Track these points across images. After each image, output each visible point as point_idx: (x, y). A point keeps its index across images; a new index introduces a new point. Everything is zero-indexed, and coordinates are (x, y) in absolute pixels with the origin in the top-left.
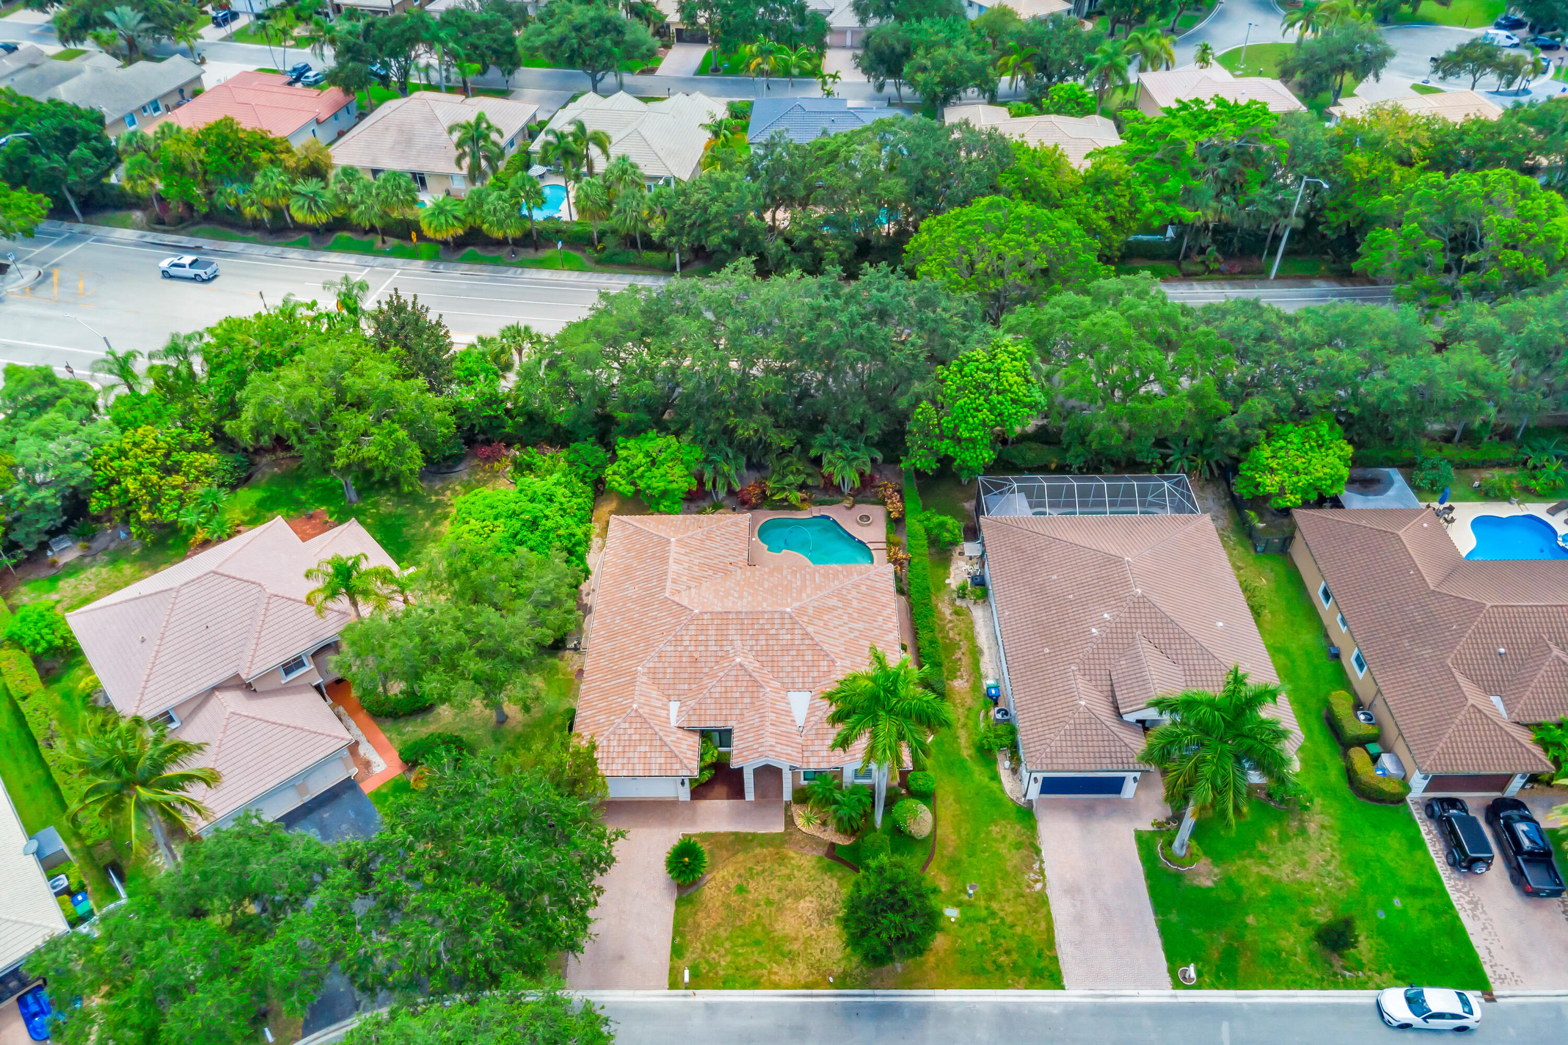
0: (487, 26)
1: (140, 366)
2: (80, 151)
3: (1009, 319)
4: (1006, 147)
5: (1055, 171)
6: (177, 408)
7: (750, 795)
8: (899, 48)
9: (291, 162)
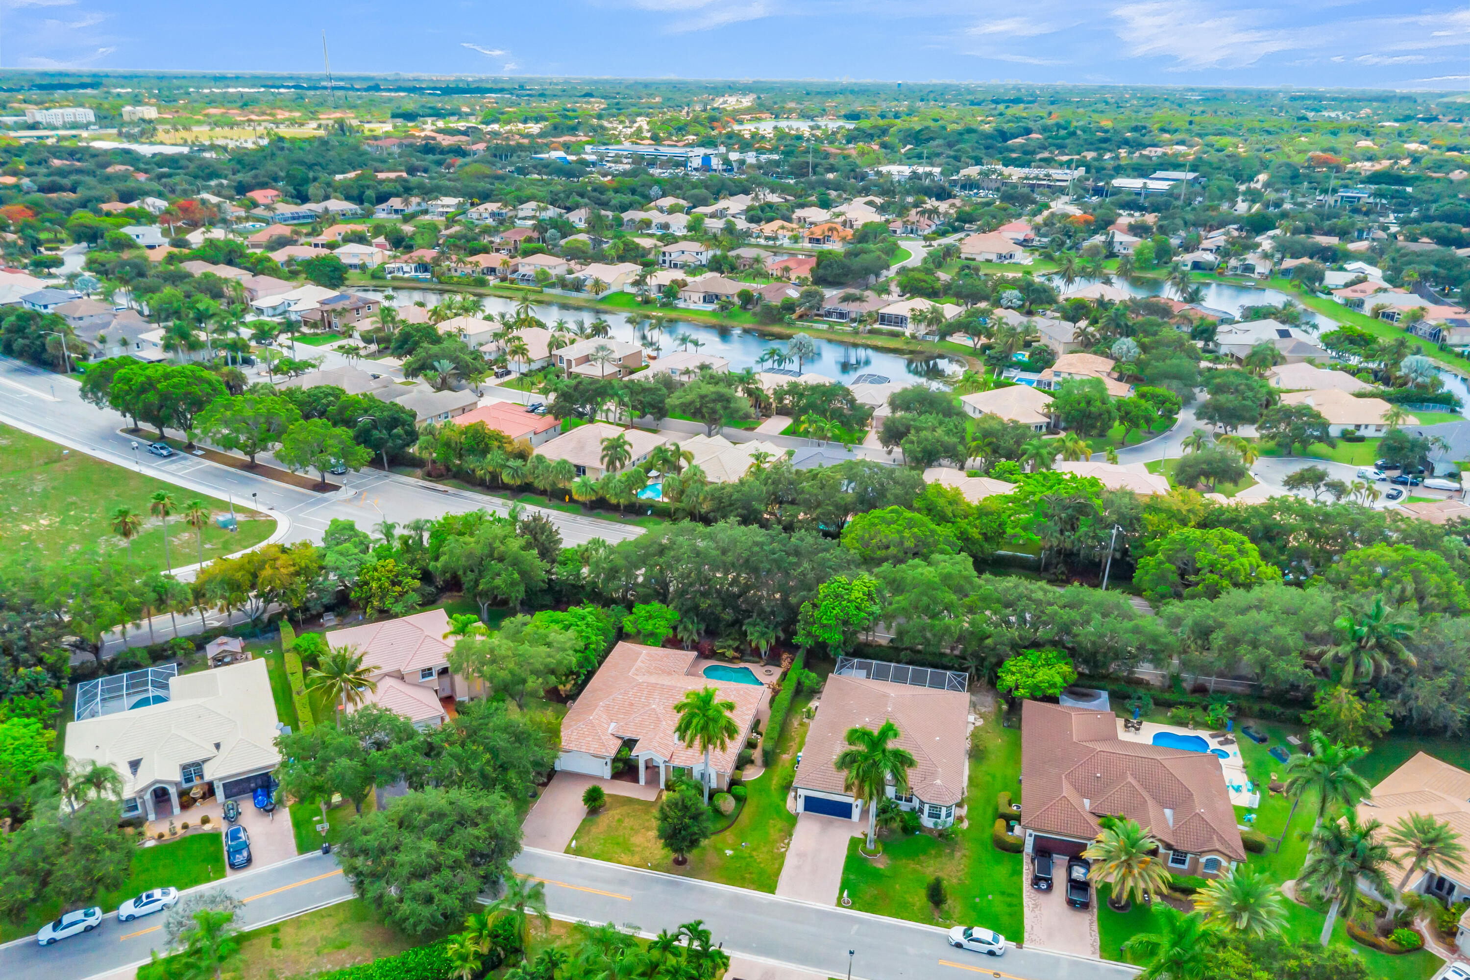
1: (398, 532)
2: (399, 430)
4: (924, 484)
5: (954, 503)
6: (408, 556)
7: (642, 781)
8: (903, 430)
9: (509, 448)
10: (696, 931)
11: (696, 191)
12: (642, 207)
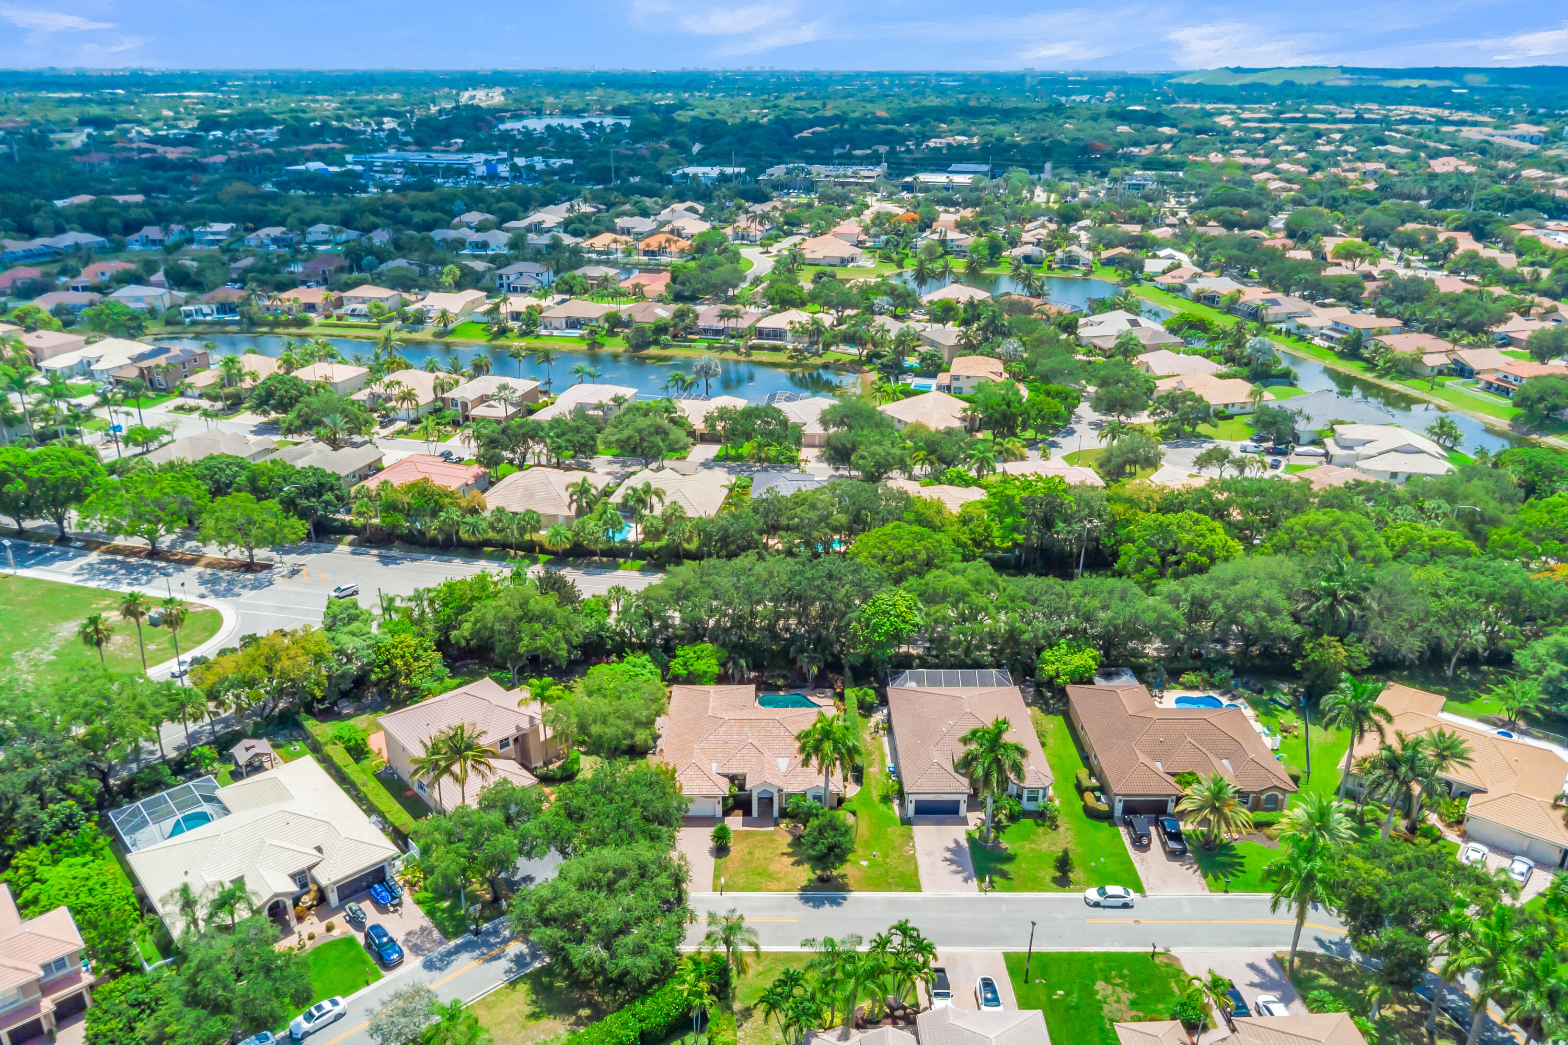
0: (578, 430)
3: (904, 584)
4: (908, 497)
5: (939, 512)
7: (755, 813)
8: (849, 446)
9: (463, 503)
10: (903, 929)
11: (502, 204)
12: (448, 226)
